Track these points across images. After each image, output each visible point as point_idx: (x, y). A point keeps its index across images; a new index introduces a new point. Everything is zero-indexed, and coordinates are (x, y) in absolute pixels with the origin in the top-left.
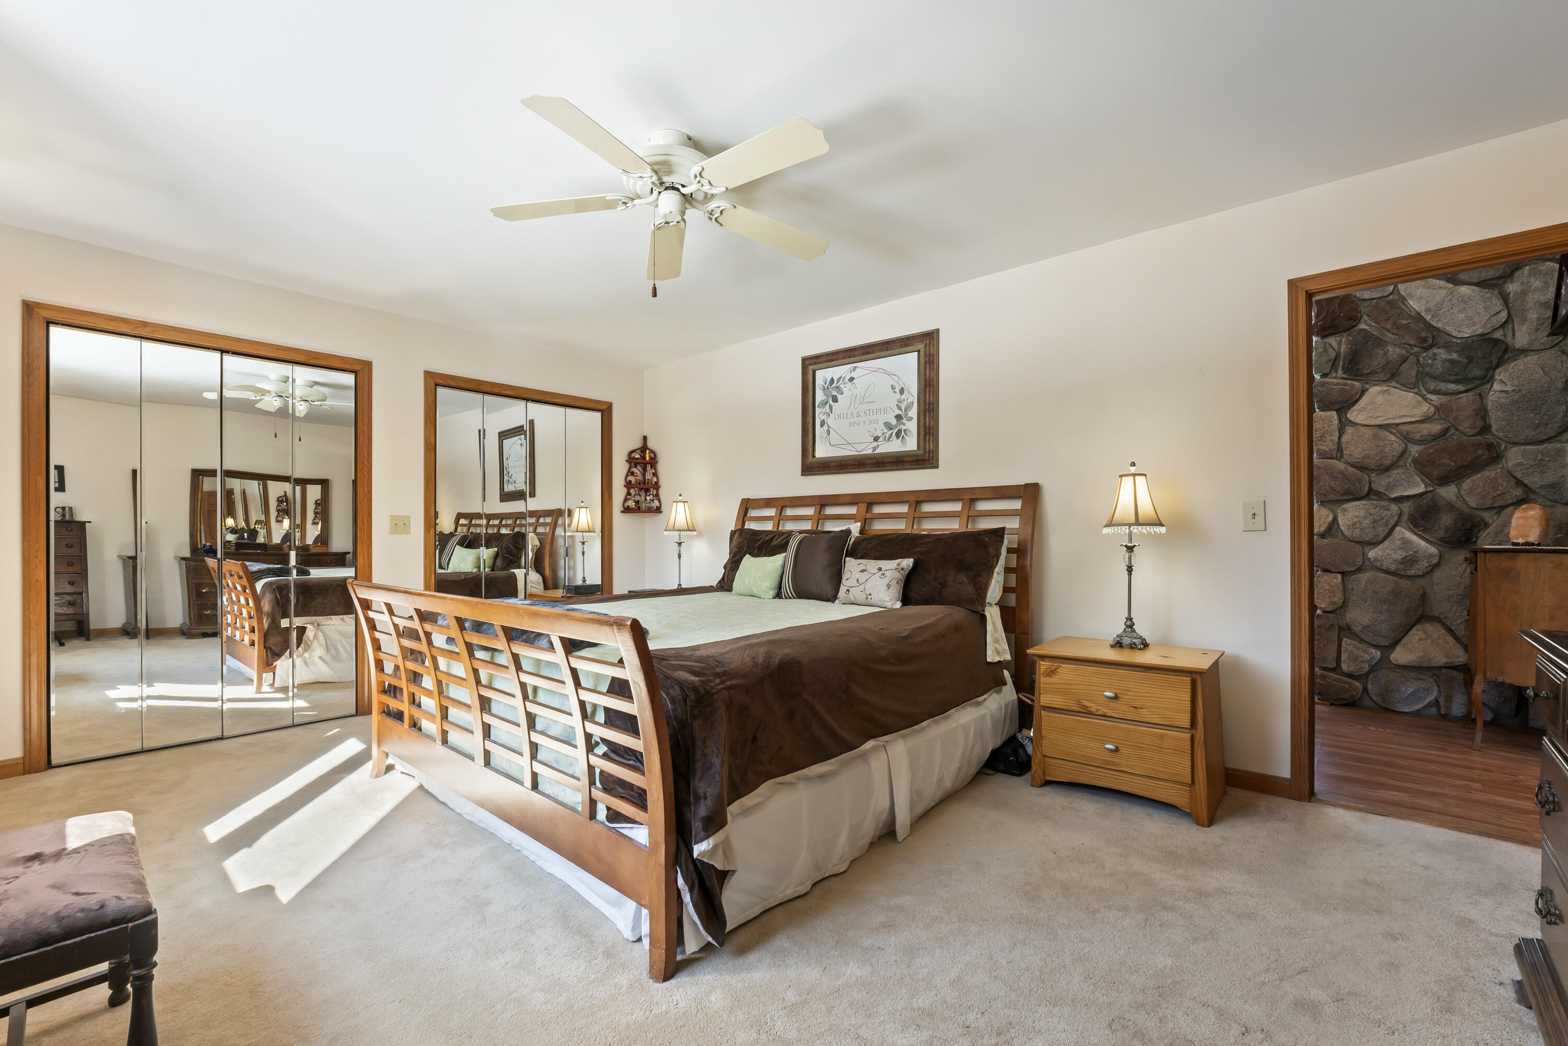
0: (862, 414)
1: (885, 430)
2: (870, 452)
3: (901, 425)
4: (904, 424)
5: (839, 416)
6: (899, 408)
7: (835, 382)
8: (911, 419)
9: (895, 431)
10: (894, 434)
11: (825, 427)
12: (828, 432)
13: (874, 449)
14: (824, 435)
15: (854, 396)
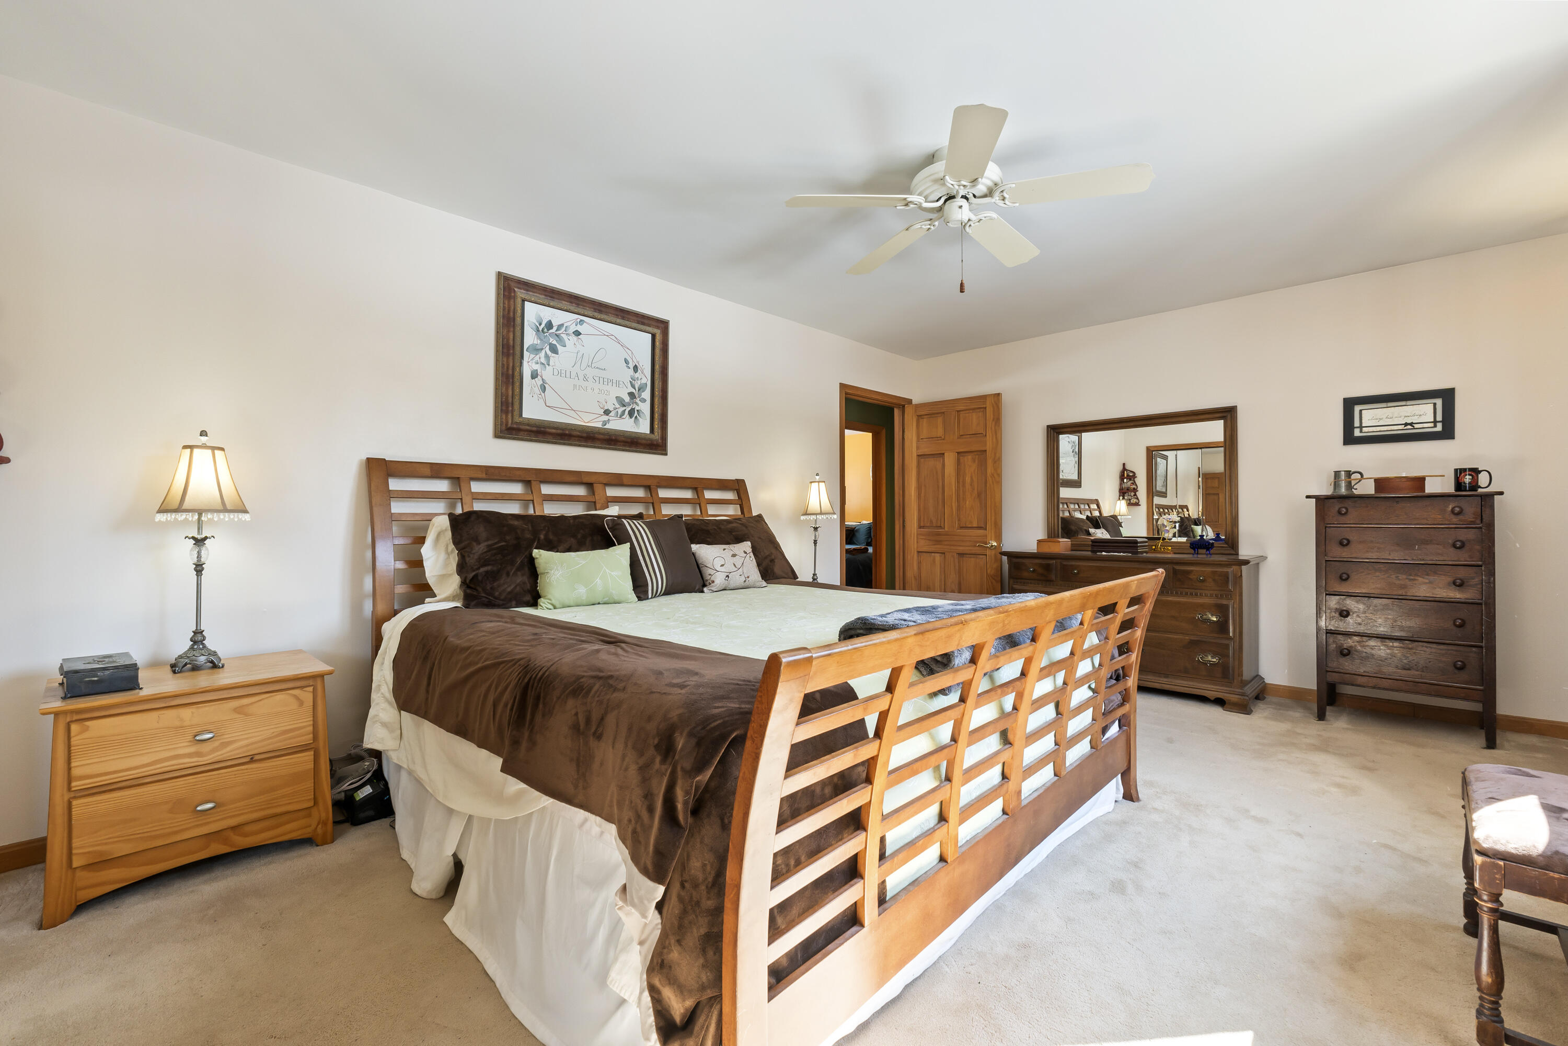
0: (591, 379)
1: (618, 406)
2: (599, 425)
3: (635, 404)
4: (637, 404)
5: (560, 373)
6: (633, 386)
7: (555, 328)
8: (644, 401)
9: (628, 409)
10: (627, 412)
11: (538, 381)
12: (544, 389)
13: (605, 423)
14: (537, 390)
15: (580, 355)
